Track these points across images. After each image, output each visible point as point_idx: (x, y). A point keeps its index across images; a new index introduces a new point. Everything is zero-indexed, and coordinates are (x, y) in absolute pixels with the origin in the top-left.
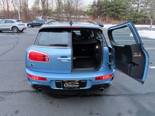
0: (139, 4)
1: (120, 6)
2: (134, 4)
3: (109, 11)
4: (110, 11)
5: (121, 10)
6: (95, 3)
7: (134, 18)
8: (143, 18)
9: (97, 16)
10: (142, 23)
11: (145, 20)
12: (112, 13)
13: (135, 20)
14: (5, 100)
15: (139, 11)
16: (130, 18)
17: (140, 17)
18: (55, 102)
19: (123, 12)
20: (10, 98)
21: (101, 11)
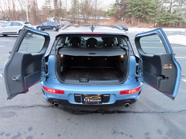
0: (171, 3)
1: (149, 5)
2: (166, 3)
3: (134, 12)
4: (136, 11)
5: (150, 10)
6: (118, 2)
7: (165, 20)
8: (177, 20)
9: (120, 18)
10: (175, 26)
11: (178, 22)
12: (138, 13)
13: (166, 22)
14: (17, 115)
15: (172, 12)
16: (161, 20)
17: (173, 18)
18: (73, 119)
19: (153, 13)
20: (22, 113)
21: (125, 12)
